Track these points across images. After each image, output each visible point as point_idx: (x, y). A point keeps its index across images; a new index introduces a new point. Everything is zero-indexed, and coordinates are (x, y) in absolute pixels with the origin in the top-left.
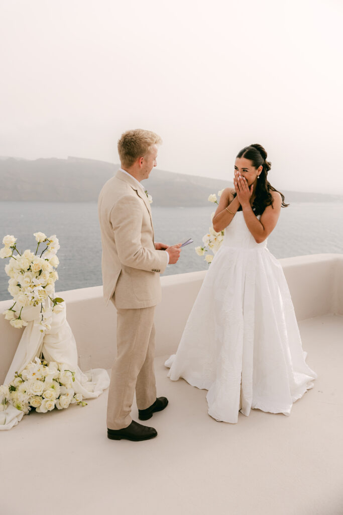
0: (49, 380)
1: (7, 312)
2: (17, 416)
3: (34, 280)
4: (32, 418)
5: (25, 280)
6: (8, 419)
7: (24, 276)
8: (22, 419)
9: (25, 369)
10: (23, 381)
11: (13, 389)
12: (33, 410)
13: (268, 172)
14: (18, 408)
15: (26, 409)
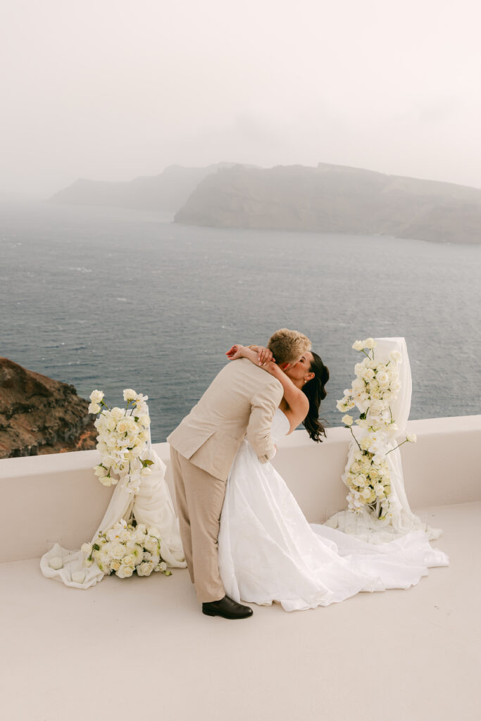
0: (130, 545)
1: (96, 468)
2: (97, 576)
3: (119, 441)
4: (111, 581)
5: (111, 440)
6: (88, 577)
7: (110, 436)
8: (103, 579)
9: (112, 528)
10: (107, 541)
11: (96, 547)
12: (113, 573)
13: (322, 401)
14: (101, 567)
15: (107, 571)
